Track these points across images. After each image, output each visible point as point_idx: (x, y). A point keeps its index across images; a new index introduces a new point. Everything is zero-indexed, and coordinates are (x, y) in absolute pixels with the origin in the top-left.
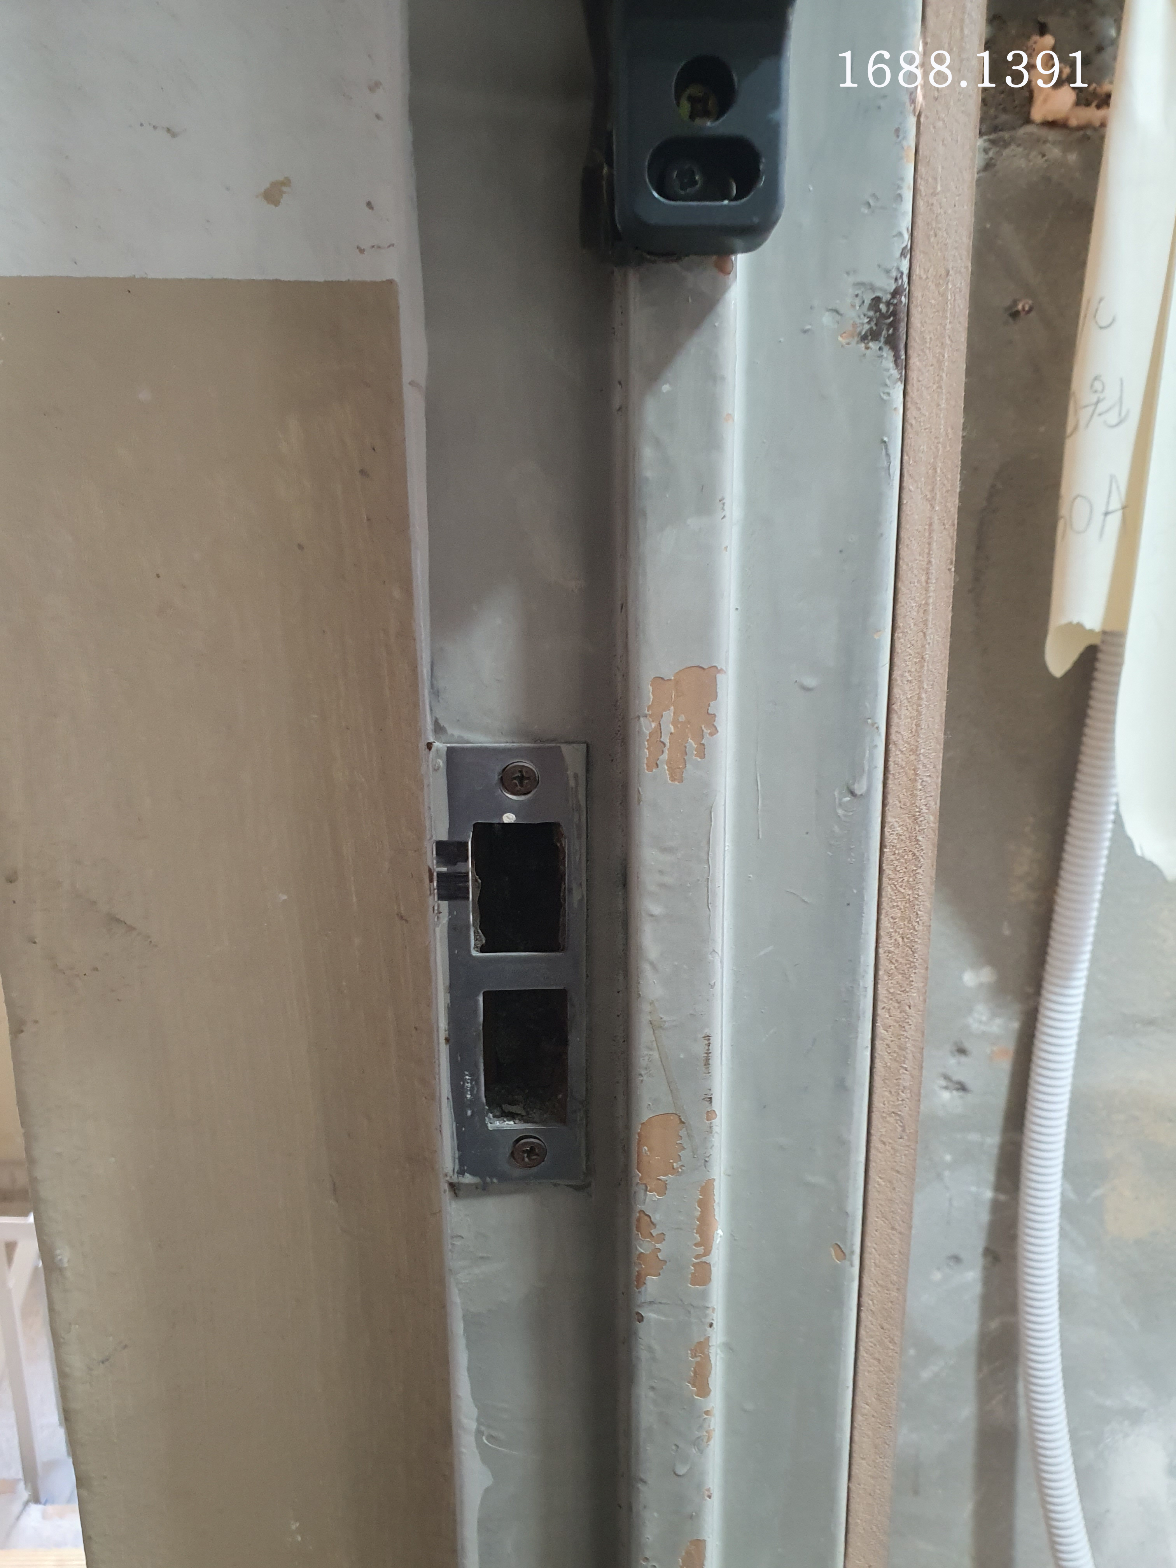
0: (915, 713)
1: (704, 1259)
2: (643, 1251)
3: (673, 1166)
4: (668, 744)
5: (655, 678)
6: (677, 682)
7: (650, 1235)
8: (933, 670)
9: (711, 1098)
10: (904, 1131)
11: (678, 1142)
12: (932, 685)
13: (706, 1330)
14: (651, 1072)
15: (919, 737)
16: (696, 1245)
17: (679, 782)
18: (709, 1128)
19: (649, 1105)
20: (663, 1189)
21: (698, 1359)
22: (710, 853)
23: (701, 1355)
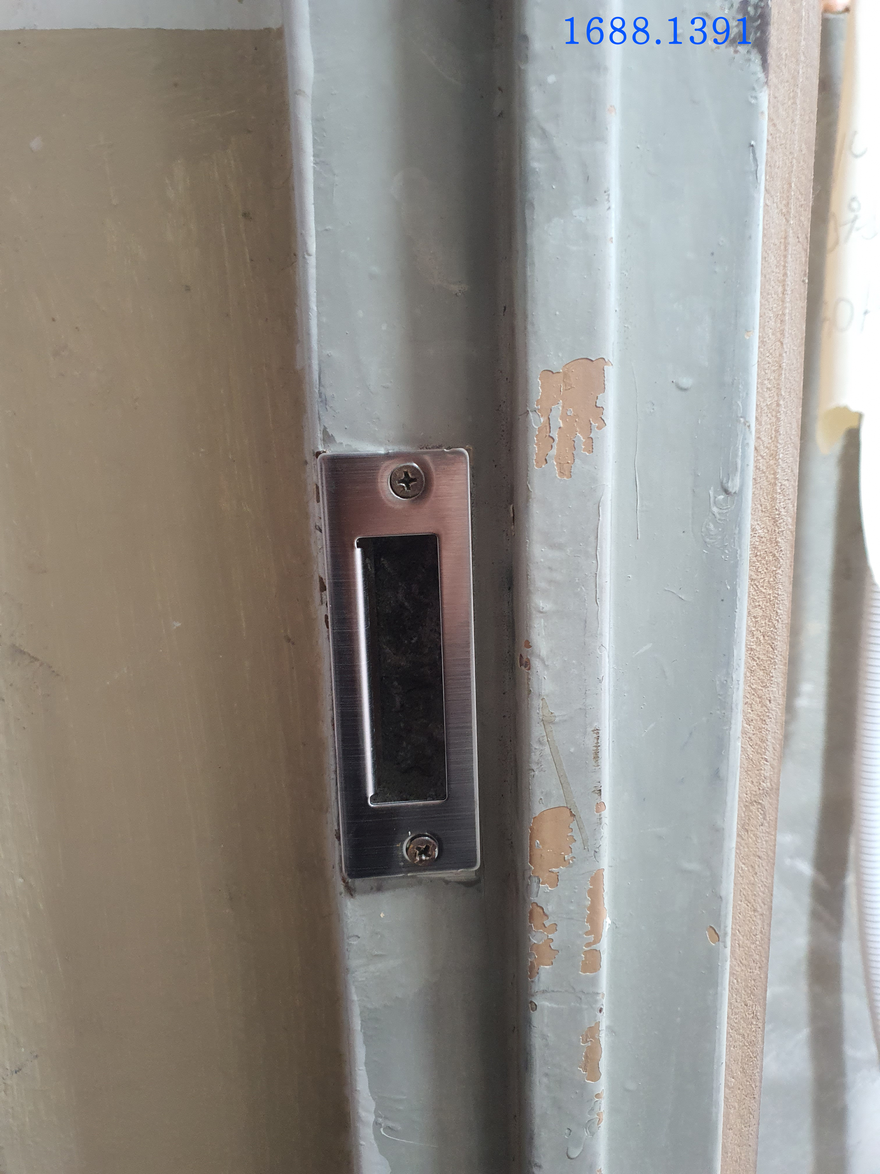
0: (774, 420)
1: (594, 947)
2: (536, 942)
3: (564, 858)
4: (556, 439)
5: (544, 371)
6: (566, 375)
7: (543, 925)
8: (790, 378)
9: (600, 790)
10: (764, 819)
11: (569, 834)
12: (790, 392)
13: (596, 1015)
14: (542, 766)
15: (778, 442)
16: (587, 933)
17: (567, 478)
18: (599, 820)
19: (541, 799)
20: (555, 881)
21: (589, 1044)
22: (598, 549)
23: (591, 1039)
